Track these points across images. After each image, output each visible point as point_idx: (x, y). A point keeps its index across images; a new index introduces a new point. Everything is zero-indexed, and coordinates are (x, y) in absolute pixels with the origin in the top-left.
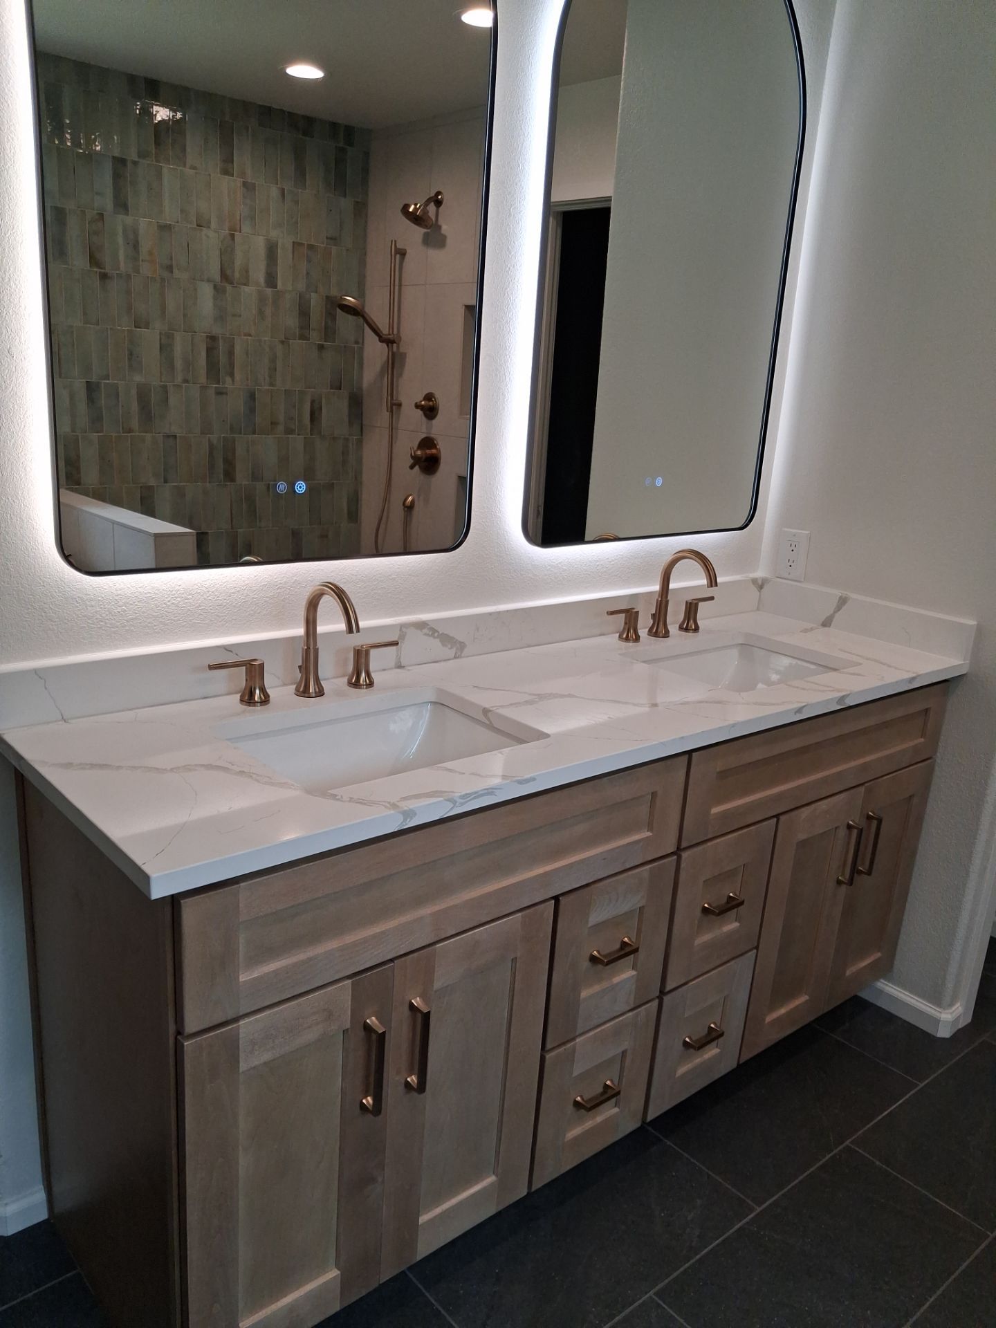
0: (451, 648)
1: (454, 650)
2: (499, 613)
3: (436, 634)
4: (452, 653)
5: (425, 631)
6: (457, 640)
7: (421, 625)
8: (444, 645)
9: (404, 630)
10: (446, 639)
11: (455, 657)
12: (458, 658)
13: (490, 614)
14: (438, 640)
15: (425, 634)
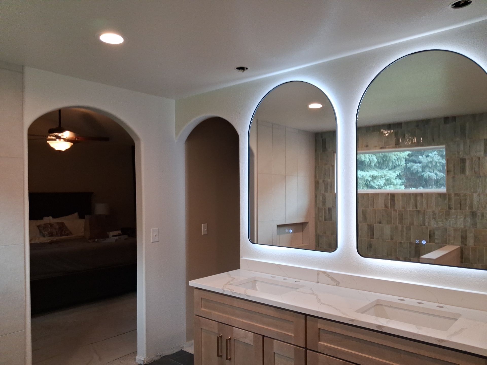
0: (335, 282)
1: (336, 283)
2: (352, 276)
3: (329, 276)
4: (335, 284)
5: (325, 274)
6: (336, 280)
7: (324, 272)
8: (332, 280)
9: (319, 272)
10: (332, 279)
11: (336, 285)
12: (338, 286)
13: (348, 275)
14: (330, 279)
15: (326, 275)
